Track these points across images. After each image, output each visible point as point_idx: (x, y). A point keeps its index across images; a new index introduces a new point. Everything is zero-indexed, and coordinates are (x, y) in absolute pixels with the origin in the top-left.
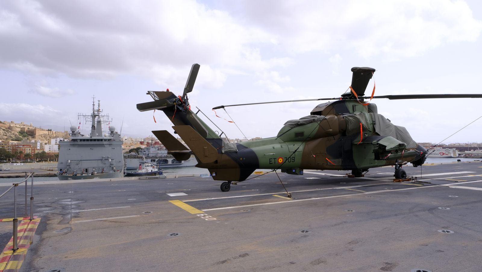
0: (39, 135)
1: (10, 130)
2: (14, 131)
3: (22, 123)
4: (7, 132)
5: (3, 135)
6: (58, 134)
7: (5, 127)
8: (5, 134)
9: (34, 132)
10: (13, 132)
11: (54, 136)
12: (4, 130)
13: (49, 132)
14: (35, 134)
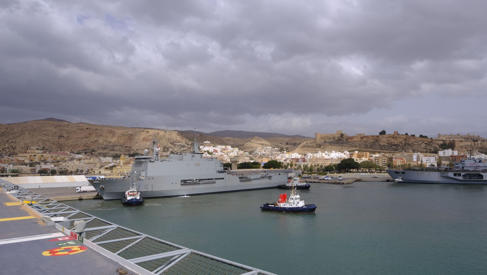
0: (458, 147)
1: (431, 144)
2: (435, 144)
3: (468, 135)
4: (428, 145)
5: (424, 148)
6: (485, 144)
7: (427, 141)
8: (426, 148)
9: (454, 144)
10: (433, 145)
11: (480, 146)
12: (426, 144)
13: (471, 143)
14: (455, 146)
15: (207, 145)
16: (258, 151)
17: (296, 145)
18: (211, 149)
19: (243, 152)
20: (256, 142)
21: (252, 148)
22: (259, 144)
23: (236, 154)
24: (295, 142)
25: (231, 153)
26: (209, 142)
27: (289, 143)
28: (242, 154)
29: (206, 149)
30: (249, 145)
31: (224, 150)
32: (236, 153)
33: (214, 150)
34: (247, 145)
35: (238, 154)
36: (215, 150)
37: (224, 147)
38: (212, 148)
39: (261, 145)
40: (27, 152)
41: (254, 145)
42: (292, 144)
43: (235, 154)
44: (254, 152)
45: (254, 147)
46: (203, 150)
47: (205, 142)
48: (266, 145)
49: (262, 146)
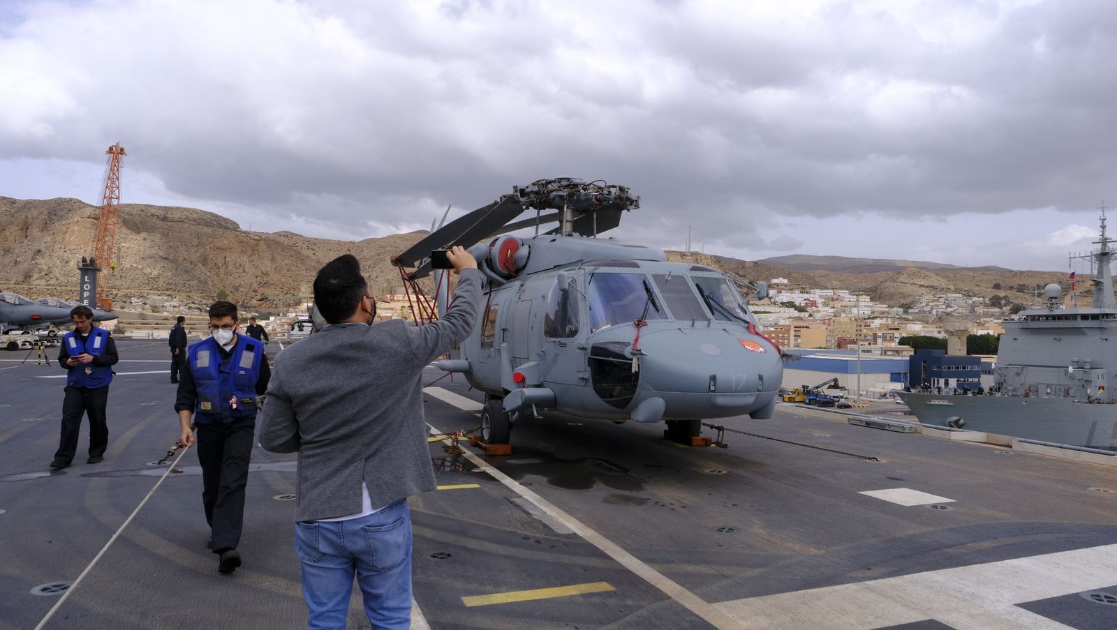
15: (783, 287)
16: (924, 304)
17: (1026, 291)
18: (798, 298)
19: (887, 306)
20: (912, 282)
21: (903, 296)
22: (923, 286)
23: (868, 313)
24: (1021, 283)
25: (853, 309)
26: (786, 281)
27: (1002, 284)
28: (884, 312)
29: (785, 297)
30: (892, 290)
31: (833, 300)
32: (868, 309)
33: (805, 300)
34: (887, 290)
35: (873, 313)
36: (809, 300)
37: (829, 293)
38: (801, 295)
39: (928, 289)
40: (395, 298)
41: (908, 289)
42: (1011, 288)
43: (866, 312)
44: (912, 308)
45: (908, 296)
46: (777, 299)
47: (775, 281)
48: (942, 289)
49: (933, 292)
